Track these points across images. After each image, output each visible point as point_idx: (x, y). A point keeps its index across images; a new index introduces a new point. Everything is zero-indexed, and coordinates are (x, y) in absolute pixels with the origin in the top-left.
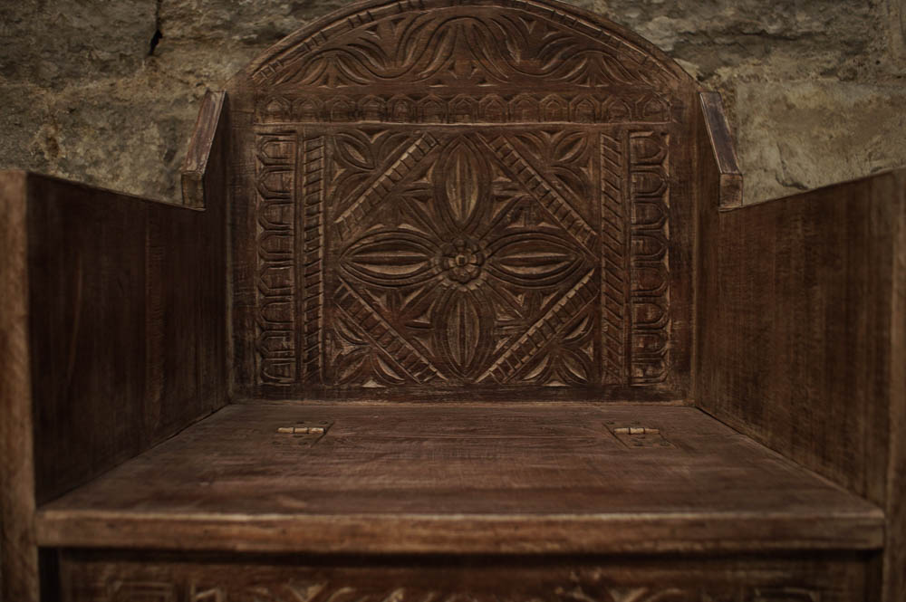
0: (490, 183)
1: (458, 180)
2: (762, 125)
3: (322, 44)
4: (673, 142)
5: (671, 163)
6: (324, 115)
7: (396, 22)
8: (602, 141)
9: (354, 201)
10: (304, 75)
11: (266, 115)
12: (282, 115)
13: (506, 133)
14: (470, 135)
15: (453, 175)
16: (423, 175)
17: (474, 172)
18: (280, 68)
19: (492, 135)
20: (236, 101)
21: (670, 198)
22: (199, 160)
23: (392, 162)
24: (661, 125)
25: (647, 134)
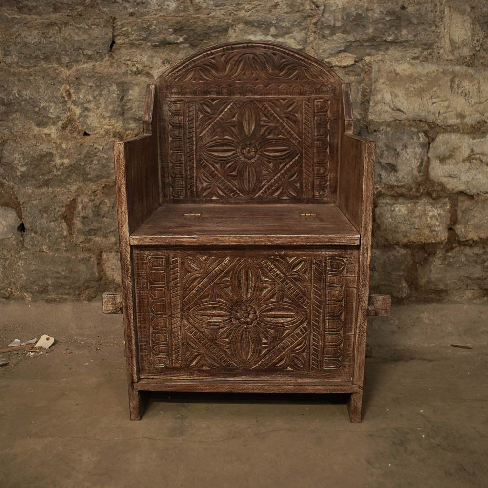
0: (260, 120)
1: (247, 119)
2: (383, 83)
3: (193, 65)
4: (331, 103)
5: (331, 112)
6: (195, 93)
7: (222, 55)
8: (303, 103)
9: (207, 127)
10: (186, 77)
11: (172, 93)
12: (178, 93)
13: (265, 100)
14: (252, 101)
15: (245, 117)
16: (233, 117)
17: (253, 115)
18: (176, 74)
19: (260, 101)
20: (159, 88)
21: (330, 126)
22: (149, 115)
23: (221, 112)
24: (327, 96)
25: (321, 100)
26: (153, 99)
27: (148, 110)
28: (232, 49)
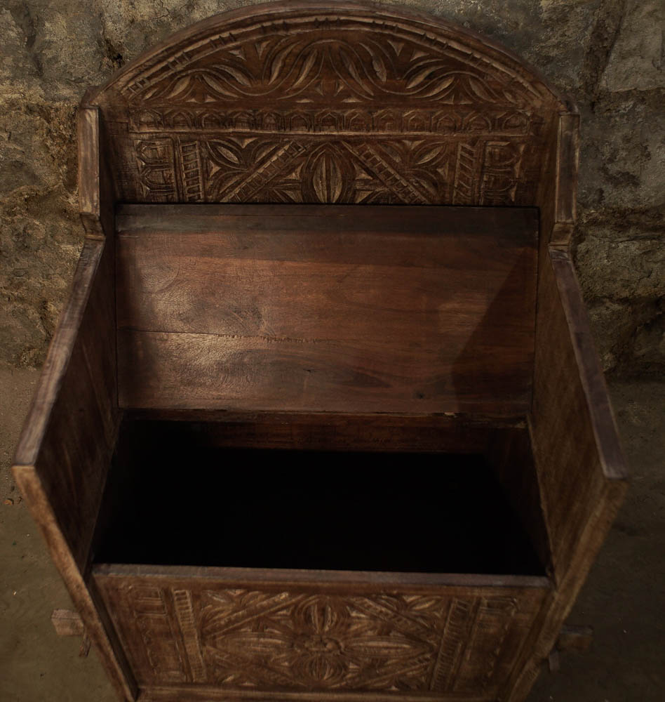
0: (354, 180)
1: (324, 176)
3: (186, 63)
4: (527, 151)
5: (522, 168)
6: (196, 122)
7: (260, 42)
8: (460, 148)
10: (172, 91)
11: (141, 124)
12: (157, 124)
13: (369, 141)
14: (336, 141)
15: (319, 172)
16: (290, 173)
17: (338, 170)
18: (148, 84)
19: (354, 142)
21: (516, 194)
23: (263, 162)
24: (515, 135)
25: (504, 144)
26: (96, 151)
27: (87, 182)
28: (286, 27)
